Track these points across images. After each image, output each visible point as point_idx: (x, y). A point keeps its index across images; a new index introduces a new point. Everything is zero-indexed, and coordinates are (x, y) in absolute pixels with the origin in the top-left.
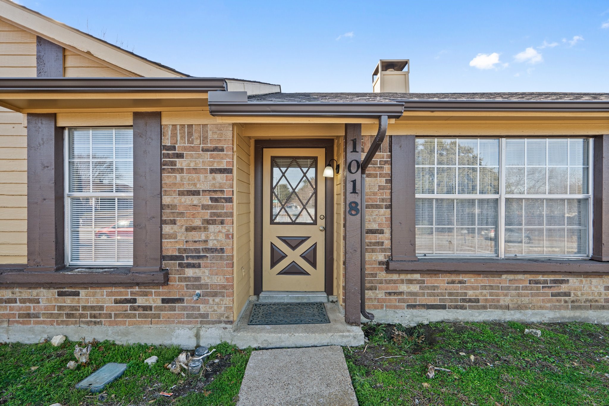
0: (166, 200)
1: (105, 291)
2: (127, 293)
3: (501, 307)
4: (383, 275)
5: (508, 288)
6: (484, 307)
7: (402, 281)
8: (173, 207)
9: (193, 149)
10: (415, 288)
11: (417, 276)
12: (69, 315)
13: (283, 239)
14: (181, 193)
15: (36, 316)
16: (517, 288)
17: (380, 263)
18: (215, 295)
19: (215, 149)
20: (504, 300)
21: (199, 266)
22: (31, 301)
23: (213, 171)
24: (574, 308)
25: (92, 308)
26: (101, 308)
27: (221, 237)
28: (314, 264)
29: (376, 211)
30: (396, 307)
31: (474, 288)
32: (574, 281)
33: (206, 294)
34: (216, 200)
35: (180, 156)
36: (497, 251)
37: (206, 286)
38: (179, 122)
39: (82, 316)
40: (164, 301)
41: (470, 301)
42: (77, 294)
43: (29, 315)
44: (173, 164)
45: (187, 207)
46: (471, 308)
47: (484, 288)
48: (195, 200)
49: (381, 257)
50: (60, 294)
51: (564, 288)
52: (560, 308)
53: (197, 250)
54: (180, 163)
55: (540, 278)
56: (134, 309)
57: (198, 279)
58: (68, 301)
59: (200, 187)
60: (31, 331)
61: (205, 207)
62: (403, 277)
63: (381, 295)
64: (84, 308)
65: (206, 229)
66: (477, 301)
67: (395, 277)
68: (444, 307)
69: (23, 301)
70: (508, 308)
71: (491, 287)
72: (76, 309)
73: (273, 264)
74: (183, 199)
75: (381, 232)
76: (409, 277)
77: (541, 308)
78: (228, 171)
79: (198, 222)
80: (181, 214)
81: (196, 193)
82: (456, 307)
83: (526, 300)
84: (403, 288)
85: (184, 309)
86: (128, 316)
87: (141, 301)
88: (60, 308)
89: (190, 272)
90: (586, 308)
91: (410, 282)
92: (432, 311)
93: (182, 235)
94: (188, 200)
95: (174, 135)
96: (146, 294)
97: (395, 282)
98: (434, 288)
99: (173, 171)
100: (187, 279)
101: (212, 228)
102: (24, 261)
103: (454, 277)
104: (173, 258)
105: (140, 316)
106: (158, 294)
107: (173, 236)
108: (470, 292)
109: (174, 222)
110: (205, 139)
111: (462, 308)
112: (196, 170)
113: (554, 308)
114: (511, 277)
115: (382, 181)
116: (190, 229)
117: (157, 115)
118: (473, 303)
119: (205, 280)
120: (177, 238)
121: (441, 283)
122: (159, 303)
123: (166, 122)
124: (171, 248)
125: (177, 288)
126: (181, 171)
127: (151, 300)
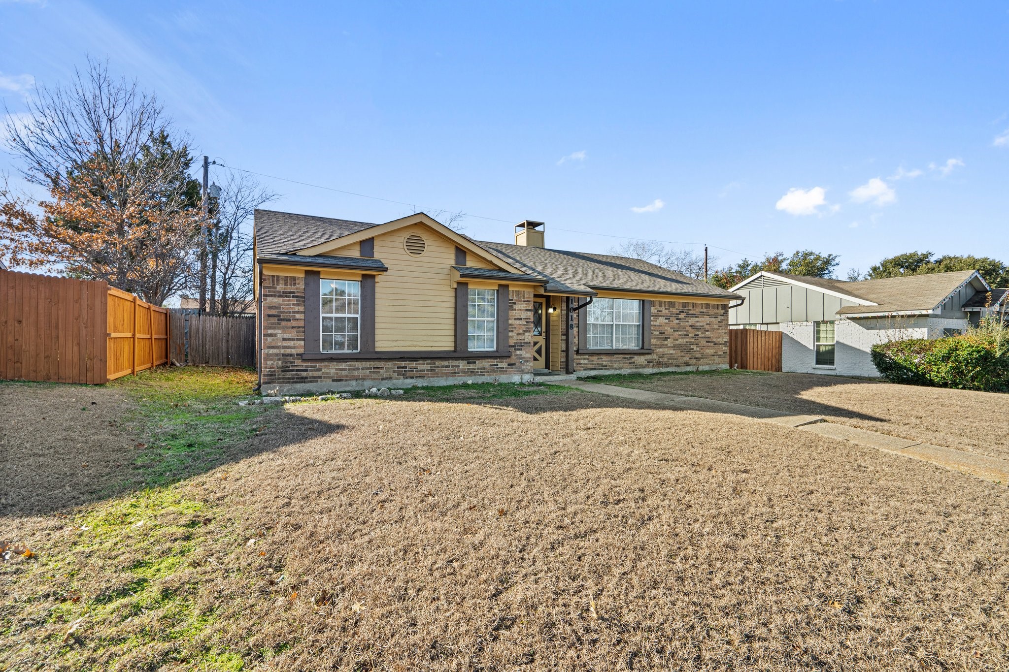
0: (510, 322)
1: (486, 361)
2: (495, 362)
4: (575, 356)
5: (616, 361)
8: (512, 325)
9: (519, 301)
10: (586, 361)
11: (587, 357)
12: (472, 372)
14: (515, 319)
15: (458, 373)
16: (619, 361)
17: (575, 351)
18: (527, 361)
19: (528, 301)
20: (615, 366)
21: (521, 350)
22: (456, 366)
23: (527, 310)
24: (636, 368)
25: (481, 369)
27: (529, 338)
28: (540, 355)
30: (580, 370)
32: (636, 357)
33: (523, 361)
34: (527, 322)
35: (515, 303)
36: (612, 346)
37: (524, 358)
38: (515, 289)
39: (477, 372)
40: (509, 365)
42: (475, 363)
43: (455, 373)
44: (512, 307)
45: (517, 325)
47: (608, 361)
48: (520, 322)
49: (575, 348)
50: (468, 363)
51: (633, 360)
53: (521, 343)
54: (515, 307)
55: (626, 356)
56: (497, 368)
57: (521, 355)
58: (472, 366)
59: (523, 317)
60: (456, 380)
61: (524, 325)
62: (582, 357)
64: (478, 369)
65: (523, 334)
67: (579, 357)
68: (595, 369)
69: (452, 366)
70: (616, 369)
71: (611, 360)
72: (474, 369)
74: (516, 321)
75: (575, 337)
76: (584, 356)
79: (521, 332)
80: (515, 328)
81: (520, 319)
83: (621, 365)
84: (582, 361)
85: (516, 367)
86: (495, 372)
87: (500, 365)
88: (468, 369)
89: (518, 352)
90: (639, 368)
91: (585, 359)
92: (592, 371)
93: (515, 337)
94: (518, 322)
95: (513, 295)
96: (502, 362)
97: (579, 359)
98: (593, 361)
99: (513, 310)
100: (517, 355)
101: (526, 334)
103: (599, 357)
104: (512, 346)
105: (500, 371)
106: (506, 362)
107: (512, 337)
108: (604, 363)
109: (512, 331)
110: (524, 297)
111: (602, 369)
112: (521, 310)
113: (630, 368)
114: (617, 356)
116: (519, 334)
117: (507, 286)
118: (605, 367)
119: (524, 355)
120: (513, 338)
121: (595, 359)
122: (507, 366)
123: (510, 289)
124: (512, 342)
125: (513, 359)
126: (515, 310)
127: (504, 364)
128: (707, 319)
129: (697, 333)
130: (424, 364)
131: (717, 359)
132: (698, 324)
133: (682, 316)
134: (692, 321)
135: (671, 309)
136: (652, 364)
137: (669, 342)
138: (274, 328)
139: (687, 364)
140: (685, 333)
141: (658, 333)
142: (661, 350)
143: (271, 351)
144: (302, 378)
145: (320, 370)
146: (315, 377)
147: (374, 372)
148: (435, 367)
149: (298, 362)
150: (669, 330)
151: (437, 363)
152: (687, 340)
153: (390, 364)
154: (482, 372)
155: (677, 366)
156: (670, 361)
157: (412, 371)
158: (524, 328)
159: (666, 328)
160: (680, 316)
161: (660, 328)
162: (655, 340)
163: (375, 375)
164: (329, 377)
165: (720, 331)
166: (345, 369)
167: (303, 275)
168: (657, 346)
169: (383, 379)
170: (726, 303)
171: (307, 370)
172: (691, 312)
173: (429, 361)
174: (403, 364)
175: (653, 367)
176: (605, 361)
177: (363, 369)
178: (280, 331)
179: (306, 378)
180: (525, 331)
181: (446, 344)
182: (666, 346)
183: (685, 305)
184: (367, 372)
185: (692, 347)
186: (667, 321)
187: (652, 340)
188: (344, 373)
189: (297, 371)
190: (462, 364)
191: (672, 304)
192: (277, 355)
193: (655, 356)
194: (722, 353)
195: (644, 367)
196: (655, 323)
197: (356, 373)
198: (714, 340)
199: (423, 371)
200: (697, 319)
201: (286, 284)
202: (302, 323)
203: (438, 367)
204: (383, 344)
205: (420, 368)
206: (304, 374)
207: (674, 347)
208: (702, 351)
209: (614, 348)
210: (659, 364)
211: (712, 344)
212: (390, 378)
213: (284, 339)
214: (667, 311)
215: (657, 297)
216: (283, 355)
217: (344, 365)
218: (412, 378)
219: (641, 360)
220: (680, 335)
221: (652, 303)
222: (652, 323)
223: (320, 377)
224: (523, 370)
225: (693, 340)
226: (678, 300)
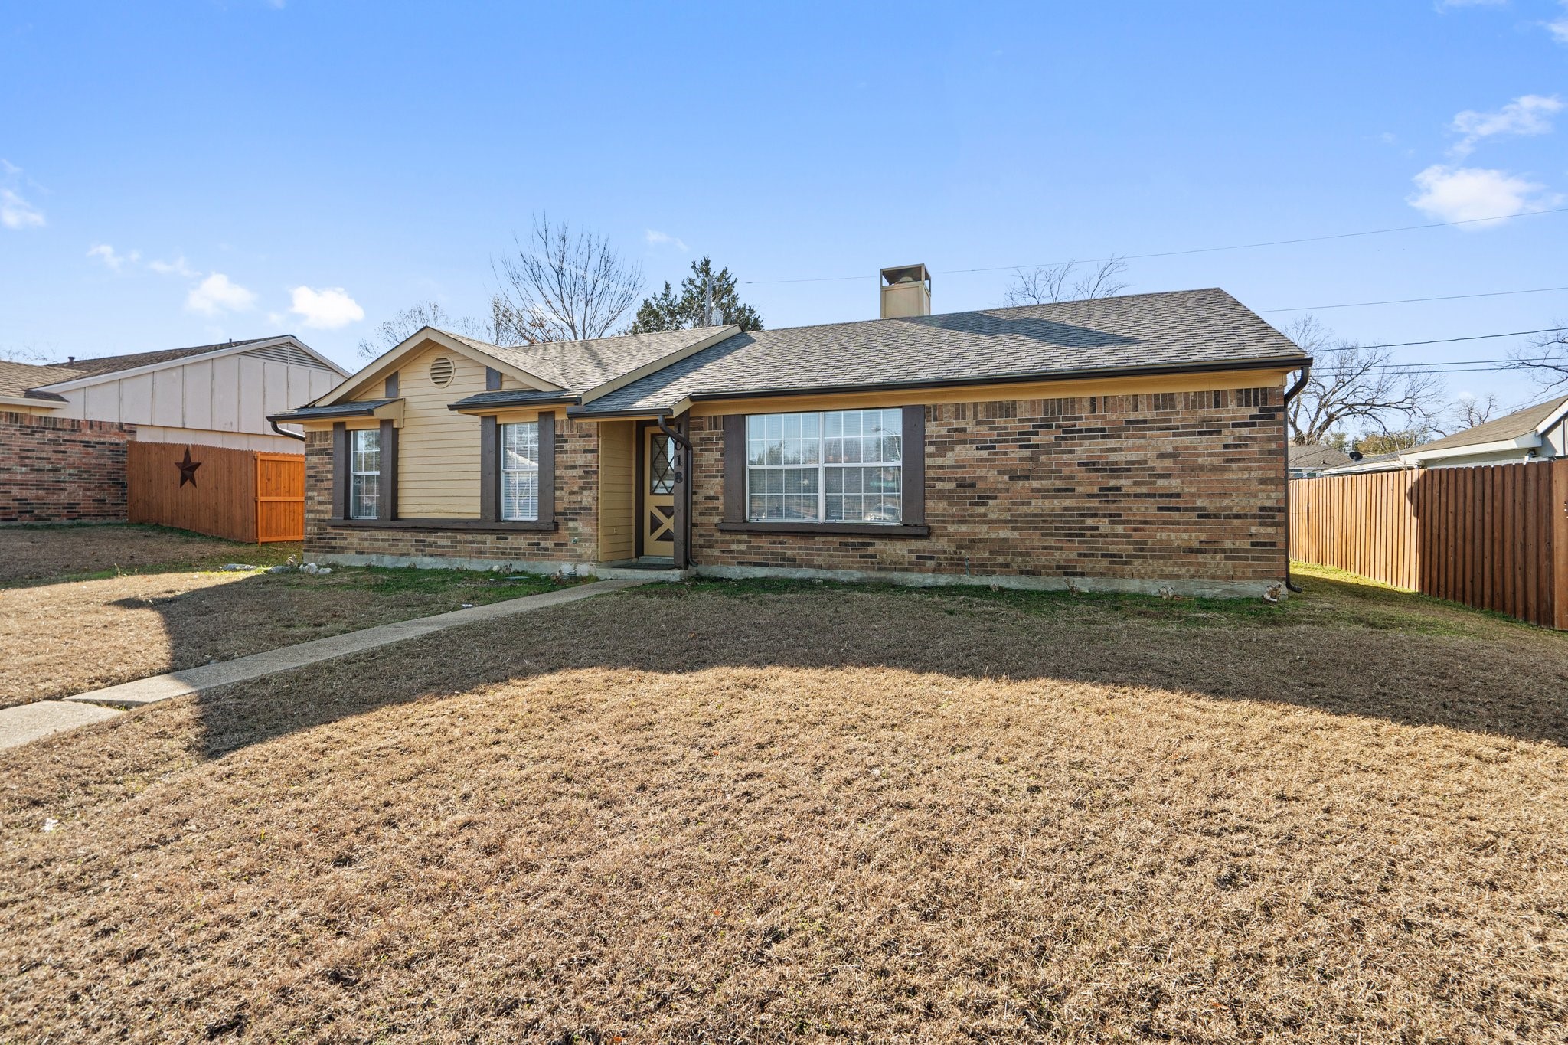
0: (558, 473)
1: (523, 537)
2: (535, 538)
3: (814, 567)
4: (717, 536)
5: (820, 549)
6: (800, 566)
7: (733, 541)
8: (561, 477)
9: (573, 436)
10: (743, 547)
11: (745, 537)
12: (503, 553)
13: (660, 508)
14: (567, 468)
15: (485, 553)
16: (829, 550)
17: (716, 525)
18: (586, 541)
20: (818, 560)
21: (577, 520)
22: (482, 542)
23: (586, 451)
24: (880, 569)
25: (515, 548)
26: (520, 549)
27: (590, 499)
29: (713, 481)
30: (729, 564)
31: (792, 549)
32: (879, 545)
33: (581, 541)
34: (585, 472)
35: (566, 441)
36: (817, 516)
37: (580, 534)
38: (565, 417)
39: (510, 554)
40: (556, 545)
41: (788, 560)
42: (507, 539)
43: (481, 553)
44: (562, 447)
45: (570, 478)
46: (789, 566)
47: (800, 548)
48: (574, 472)
49: (716, 520)
50: (498, 538)
51: (870, 550)
52: (867, 569)
53: (575, 509)
54: (567, 447)
55: (849, 540)
56: (538, 550)
57: (576, 529)
58: (502, 544)
59: (579, 463)
60: (482, 563)
61: (580, 478)
62: (733, 537)
63: (716, 552)
64: (511, 548)
65: (581, 493)
66: (794, 560)
67: (728, 537)
68: (766, 565)
69: (478, 543)
70: (820, 567)
71: (807, 548)
72: (506, 548)
73: (653, 531)
74: (568, 471)
75: (717, 498)
76: (739, 537)
77: (850, 568)
78: (596, 451)
79: (576, 489)
80: (566, 483)
81: (574, 468)
82: (777, 565)
83: (837, 560)
84: (734, 547)
85: (568, 550)
86: (535, 555)
87: (543, 544)
88: (498, 548)
89: (571, 524)
90: (891, 570)
91: (739, 542)
92: (757, 569)
93: (566, 498)
94: (570, 473)
95: (562, 427)
96: (545, 540)
97: (727, 541)
98: (759, 547)
99: (562, 452)
100: (568, 529)
101: (585, 493)
102: (478, 516)
103: (775, 539)
104: (561, 514)
105: (543, 555)
106: (552, 540)
107: (561, 498)
108: (789, 552)
109: (562, 489)
111: (782, 566)
112: (575, 452)
113: (861, 569)
114: (823, 539)
115: (717, 455)
116: (572, 493)
117: (552, 413)
118: (792, 562)
119: (580, 530)
120: (564, 500)
121: (765, 543)
122: (553, 546)
123: (558, 417)
124: (560, 506)
125: (563, 535)
126: (566, 452)
127: (549, 544)
128: (1166, 442)
129: (1112, 483)
130: (443, 537)
131: (1216, 563)
132: (1113, 457)
133: (1044, 438)
134: (1087, 448)
135: (1000, 422)
136: (930, 564)
137: (994, 509)
138: (312, 491)
139: (1069, 571)
140: (1059, 484)
141: (952, 485)
142: (964, 528)
143: (311, 516)
144: (332, 547)
145: (345, 539)
146: (342, 548)
147: (393, 545)
148: (457, 542)
149: (329, 529)
150: (991, 477)
151: (460, 537)
152: (1068, 503)
153: (408, 535)
154: (517, 553)
155: (1029, 573)
156: (1001, 559)
157: (431, 546)
158: (581, 482)
159: (979, 472)
160: (1035, 440)
161: (960, 473)
162: (943, 504)
163: (394, 549)
164: (354, 548)
165: (1228, 475)
166: (366, 540)
167: (331, 429)
168: (944, 519)
169: (401, 555)
170: (1272, 383)
171: (335, 539)
172: (1080, 425)
173: (449, 534)
174: (421, 536)
175: (937, 570)
176: (792, 547)
177: (382, 540)
178: (315, 494)
179: (335, 548)
180: (582, 488)
181: (471, 509)
182: (984, 519)
183: (1053, 407)
184: (386, 545)
185: (1090, 522)
186: (985, 454)
187: (930, 504)
188: (366, 544)
189: (329, 538)
190: (490, 539)
191: (1010, 410)
192: (314, 520)
193: (942, 544)
194: (1246, 544)
195: (906, 570)
196: (939, 461)
197: (377, 545)
198: (1199, 503)
199: (443, 547)
200: (1112, 443)
201: (320, 441)
202: (330, 485)
203: (460, 542)
204: (409, 509)
205: (441, 542)
206: (333, 543)
207: (1013, 523)
208: (1136, 536)
209: (821, 519)
210: (957, 564)
211: (1193, 516)
212: (408, 554)
213: (320, 503)
214: (984, 429)
215: (945, 395)
216: (319, 520)
217: (365, 535)
218: (431, 555)
219: (900, 550)
220: (1038, 490)
221: (934, 413)
222: (929, 461)
223: (346, 548)
224: (580, 556)
225: (1095, 503)
226: (1024, 397)
